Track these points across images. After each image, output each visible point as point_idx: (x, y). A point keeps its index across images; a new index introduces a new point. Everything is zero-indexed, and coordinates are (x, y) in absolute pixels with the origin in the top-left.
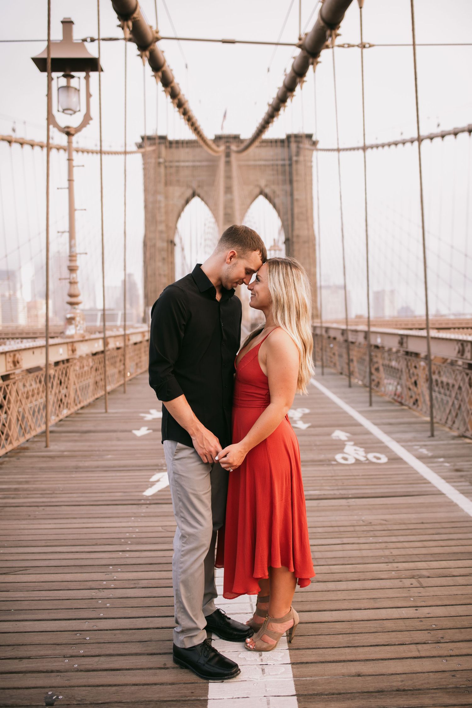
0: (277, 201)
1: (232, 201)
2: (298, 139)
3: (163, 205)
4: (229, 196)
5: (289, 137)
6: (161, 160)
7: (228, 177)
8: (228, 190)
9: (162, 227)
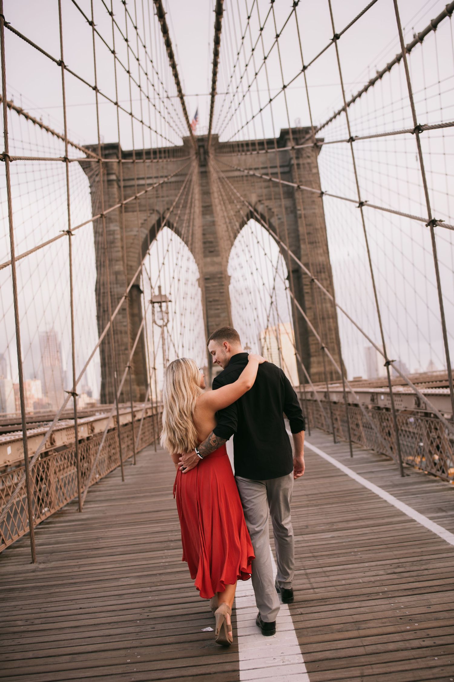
0: (275, 221)
1: (213, 223)
2: (297, 136)
3: (118, 236)
4: (208, 218)
5: (284, 133)
6: (113, 177)
7: (206, 193)
8: (207, 209)
9: (119, 267)
